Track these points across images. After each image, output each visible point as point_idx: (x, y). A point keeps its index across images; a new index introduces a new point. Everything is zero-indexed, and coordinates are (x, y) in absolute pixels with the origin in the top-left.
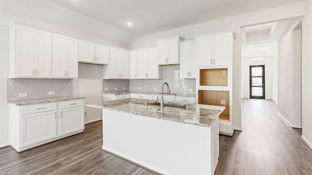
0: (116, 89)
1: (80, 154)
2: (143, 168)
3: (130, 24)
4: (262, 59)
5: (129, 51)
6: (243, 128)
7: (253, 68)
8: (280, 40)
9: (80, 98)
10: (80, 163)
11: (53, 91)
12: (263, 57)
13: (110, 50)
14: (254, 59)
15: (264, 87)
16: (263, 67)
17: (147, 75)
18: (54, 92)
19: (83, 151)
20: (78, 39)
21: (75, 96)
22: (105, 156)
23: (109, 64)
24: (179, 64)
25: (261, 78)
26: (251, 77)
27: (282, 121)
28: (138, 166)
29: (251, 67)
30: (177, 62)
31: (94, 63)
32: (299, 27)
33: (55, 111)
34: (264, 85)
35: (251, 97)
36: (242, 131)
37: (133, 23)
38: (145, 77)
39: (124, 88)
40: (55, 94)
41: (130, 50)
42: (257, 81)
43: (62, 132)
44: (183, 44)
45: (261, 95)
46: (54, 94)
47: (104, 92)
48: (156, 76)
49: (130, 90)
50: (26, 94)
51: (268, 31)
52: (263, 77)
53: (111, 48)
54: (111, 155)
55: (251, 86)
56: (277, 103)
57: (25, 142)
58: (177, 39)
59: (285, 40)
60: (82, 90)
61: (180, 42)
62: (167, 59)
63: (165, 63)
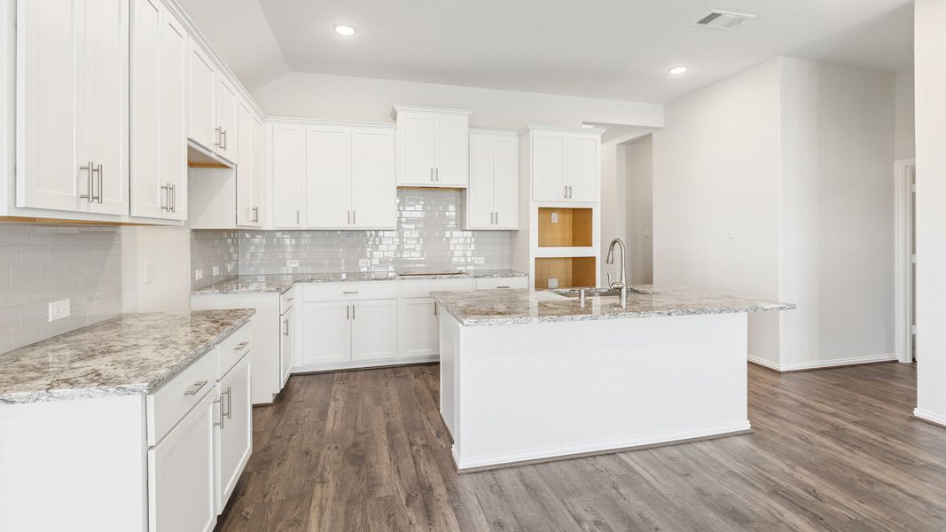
0: (216, 272)
2: (624, 451)
3: (345, 31)
13: (239, 105)
17: (351, 215)
18: (68, 303)
20: (189, 31)
23: (236, 167)
24: (466, 189)
28: (612, 454)
37: (356, 30)
40: (71, 312)
41: (269, 119)
44: (478, 137)
46: (68, 313)
53: (240, 99)
58: (465, 119)
60: (146, 281)
61: (469, 127)
62: (435, 173)
63: (427, 181)
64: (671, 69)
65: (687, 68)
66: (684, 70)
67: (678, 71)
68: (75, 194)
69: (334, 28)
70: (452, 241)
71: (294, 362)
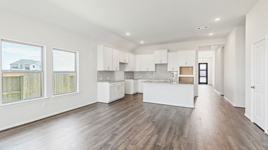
0: (129, 77)
4: (206, 59)
6: (199, 95)
7: (201, 65)
8: (216, 51)
9: (122, 81)
12: (206, 58)
14: (201, 59)
15: (207, 77)
16: (207, 64)
17: (148, 69)
21: (115, 80)
22: (145, 104)
23: (129, 63)
24: (167, 64)
25: (205, 71)
26: (199, 70)
27: (216, 93)
29: (199, 64)
30: (166, 63)
31: (124, 63)
33: (117, 86)
34: (207, 76)
35: (200, 83)
36: (198, 96)
42: (203, 73)
43: (119, 96)
44: (170, 54)
45: (205, 82)
47: (125, 78)
48: (154, 70)
49: (134, 78)
51: (210, 46)
52: (207, 70)
53: (130, 54)
55: (199, 77)
56: (214, 86)
57: (111, 99)
58: (166, 51)
59: (218, 52)
60: (117, 77)
61: (168, 52)
62: (161, 61)
63: (159, 63)
71: (138, 91)
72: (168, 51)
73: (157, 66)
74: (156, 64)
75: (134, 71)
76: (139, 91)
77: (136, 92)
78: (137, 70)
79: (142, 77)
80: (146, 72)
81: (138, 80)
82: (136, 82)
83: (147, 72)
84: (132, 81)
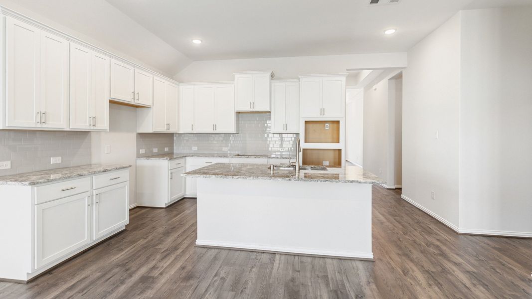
0: (155, 150)
1: (168, 258)
2: (281, 254)
3: (197, 42)
5: (179, 85)
9: (124, 168)
10: (183, 268)
11: (58, 156)
13: (154, 80)
17: (215, 127)
18: (60, 158)
19: (165, 254)
20: (110, 56)
21: (94, 164)
23: (152, 107)
24: (270, 112)
28: (273, 254)
30: (267, 109)
31: (132, 103)
32: (399, 77)
33: (89, 194)
37: (202, 41)
38: (210, 130)
39: (166, 149)
40: (62, 161)
41: (181, 84)
43: (99, 231)
44: (278, 85)
46: (60, 162)
47: (139, 156)
48: (232, 130)
49: (175, 152)
50: (9, 163)
53: (155, 78)
54: (220, 250)
57: (43, 258)
58: (268, 75)
60: (106, 152)
61: (271, 79)
62: (252, 104)
63: (248, 109)
64: (385, 31)
65: (396, 30)
66: (394, 31)
67: (390, 32)
68: (35, 121)
69: (192, 40)
70: (268, 139)
71: (185, 192)
72: (272, 76)
73: (240, 119)
74: (239, 112)
75: (171, 131)
76: (189, 194)
77: (177, 197)
78: (184, 128)
79: (198, 150)
80: (211, 135)
81: (184, 158)
82: (180, 165)
83: (213, 135)
84: (163, 164)
